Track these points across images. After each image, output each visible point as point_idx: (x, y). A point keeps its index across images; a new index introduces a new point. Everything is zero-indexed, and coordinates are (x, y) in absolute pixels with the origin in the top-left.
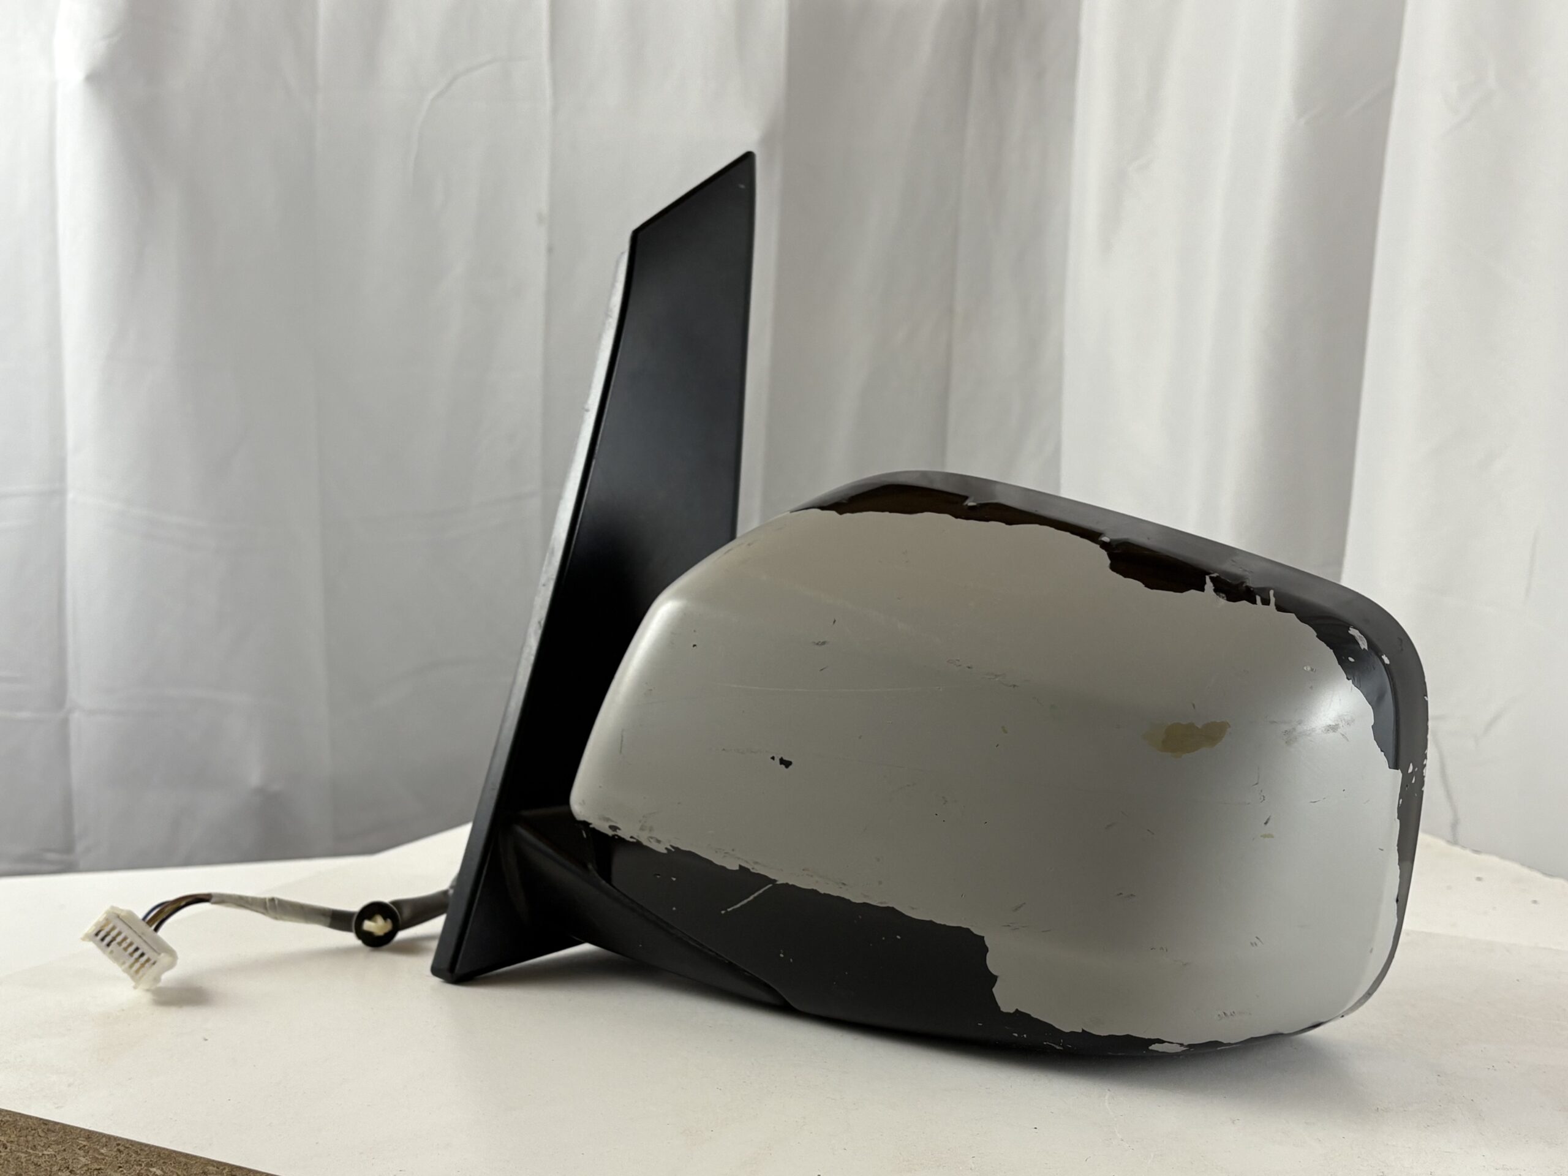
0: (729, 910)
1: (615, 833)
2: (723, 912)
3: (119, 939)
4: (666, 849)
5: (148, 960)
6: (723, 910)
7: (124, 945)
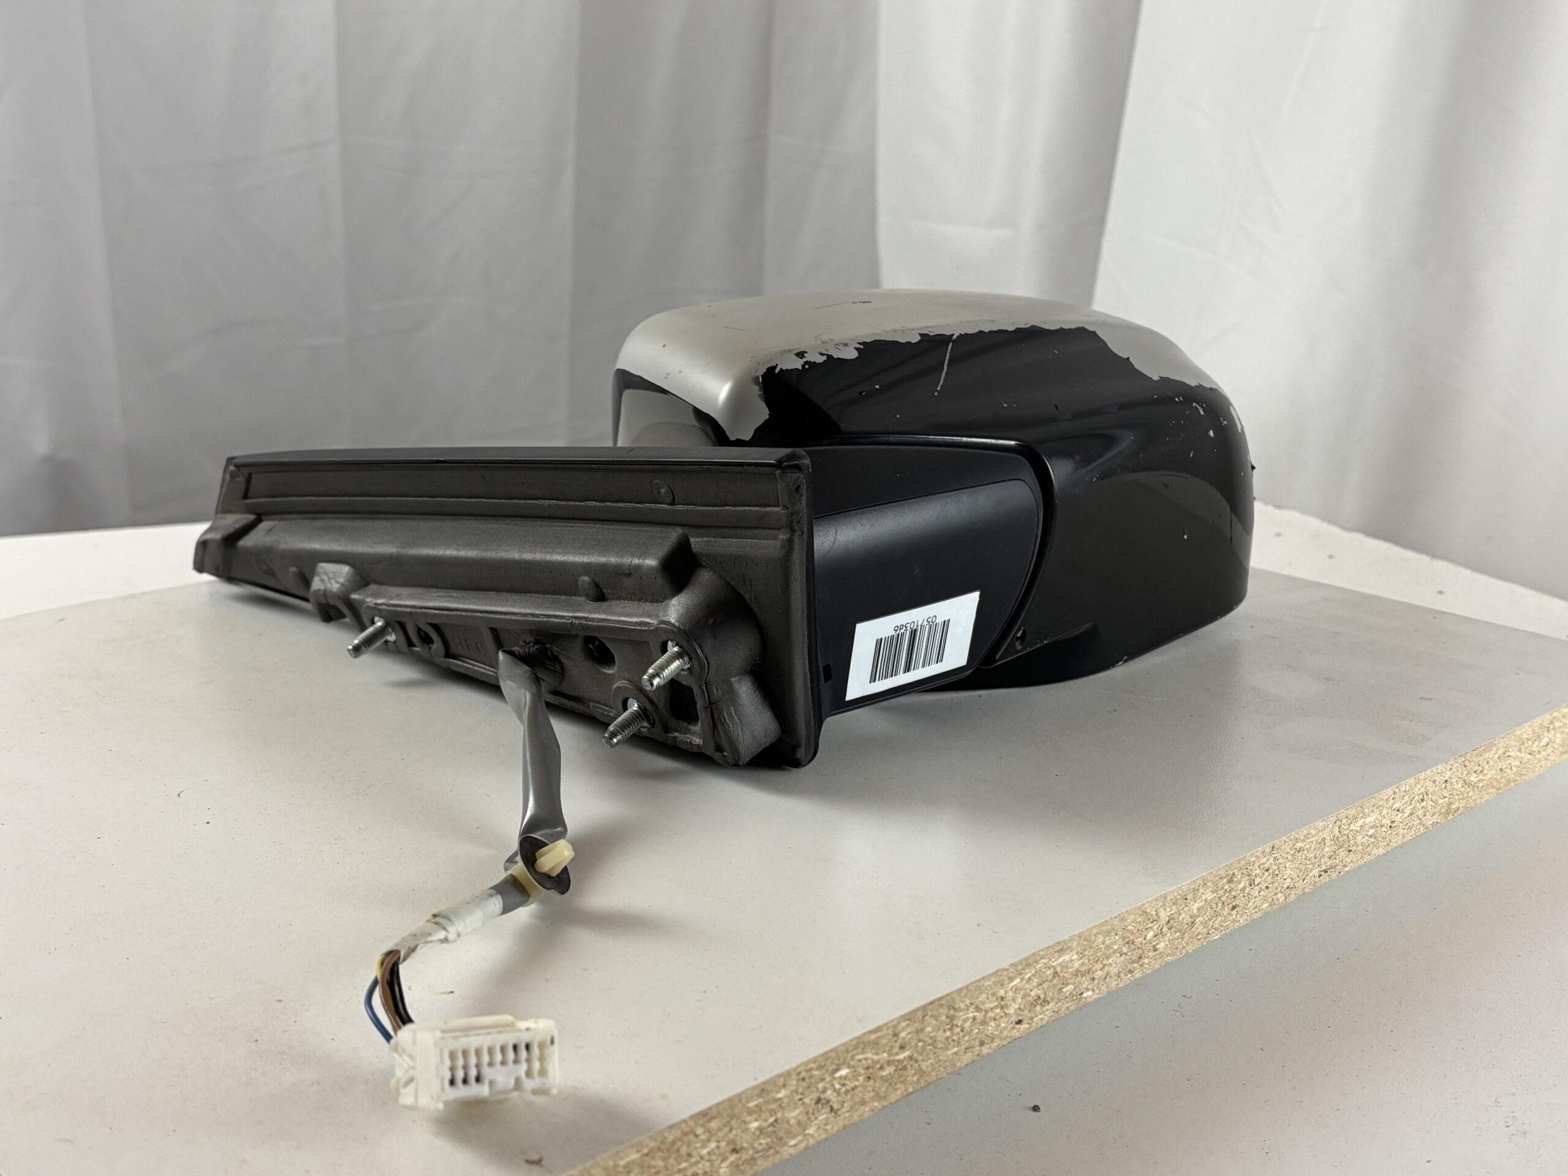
0: (939, 389)
1: (804, 360)
2: (936, 394)
3: (486, 1058)
4: (857, 349)
5: (542, 1046)
6: (935, 392)
7: (498, 1057)
